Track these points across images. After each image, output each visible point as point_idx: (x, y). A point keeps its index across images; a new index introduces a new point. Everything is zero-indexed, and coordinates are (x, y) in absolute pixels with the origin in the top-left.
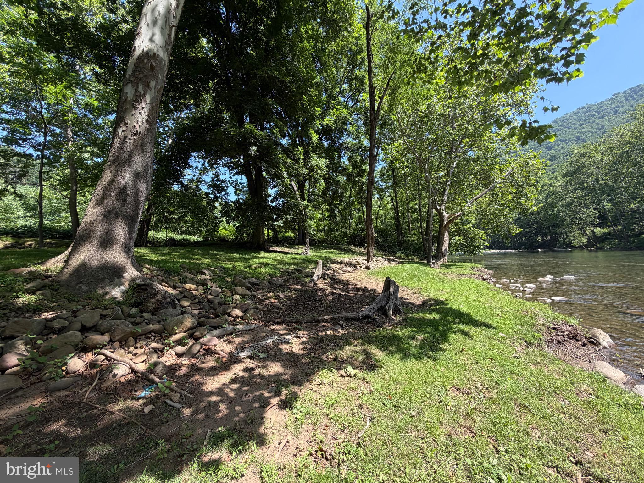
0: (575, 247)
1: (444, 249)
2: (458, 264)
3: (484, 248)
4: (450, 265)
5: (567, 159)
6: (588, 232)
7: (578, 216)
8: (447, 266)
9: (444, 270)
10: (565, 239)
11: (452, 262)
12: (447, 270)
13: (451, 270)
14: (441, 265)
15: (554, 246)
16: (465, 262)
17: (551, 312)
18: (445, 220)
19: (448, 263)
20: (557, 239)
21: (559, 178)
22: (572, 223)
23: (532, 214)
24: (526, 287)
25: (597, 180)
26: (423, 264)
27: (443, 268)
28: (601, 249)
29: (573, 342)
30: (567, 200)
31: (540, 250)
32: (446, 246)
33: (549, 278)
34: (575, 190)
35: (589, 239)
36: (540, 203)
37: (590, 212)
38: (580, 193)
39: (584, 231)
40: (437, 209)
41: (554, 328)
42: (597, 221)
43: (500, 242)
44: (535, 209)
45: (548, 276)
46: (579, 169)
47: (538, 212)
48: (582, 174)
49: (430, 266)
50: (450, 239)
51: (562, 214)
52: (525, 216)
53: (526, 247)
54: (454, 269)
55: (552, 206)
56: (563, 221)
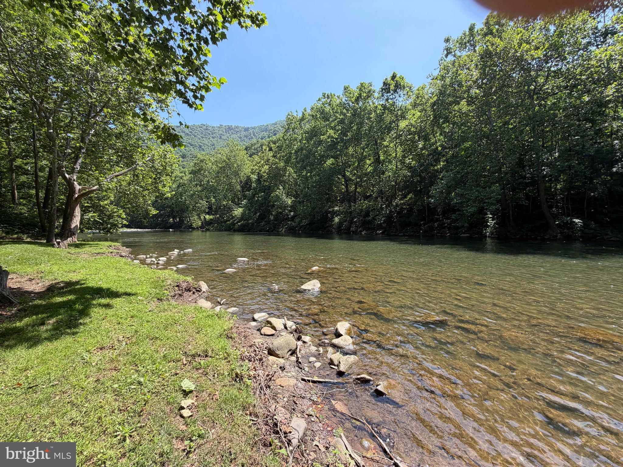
0: (194, 229)
1: (73, 226)
2: (92, 243)
3: (122, 227)
4: (82, 245)
5: (193, 160)
6: (202, 218)
7: (197, 205)
8: (77, 246)
9: (73, 250)
10: (188, 222)
11: (84, 241)
12: (78, 250)
13: (84, 249)
14: (70, 245)
15: (181, 227)
16: (100, 241)
17: (176, 275)
18: (77, 191)
19: (78, 242)
20: (183, 221)
21: (187, 173)
22: (193, 210)
23: (167, 198)
24: (159, 260)
25: (208, 181)
26: (41, 244)
27: (72, 248)
28: (208, 230)
29: (187, 293)
30: (191, 192)
31: (171, 230)
32: (76, 222)
33: (176, 252)
34: (197, 185)
35: (202, 223)
36: (173, 191)
37: (203, 203)
38: (199, 188)
39: (200, 217)
40: (64, 178)
41: (177, 286)
42: (207, 210)
43: (138, 222)
44: (169, 195)
45: (176, 250)
46: (200, 170)
47: (171, 198)
48: (201, 174)
49: (53, 246)
50: (82, 215)
51: (187, 202)
52: (161, 200)
53: (161, 226)
54: (87, 249)
55: (181, 195)
56: (188, 208)
